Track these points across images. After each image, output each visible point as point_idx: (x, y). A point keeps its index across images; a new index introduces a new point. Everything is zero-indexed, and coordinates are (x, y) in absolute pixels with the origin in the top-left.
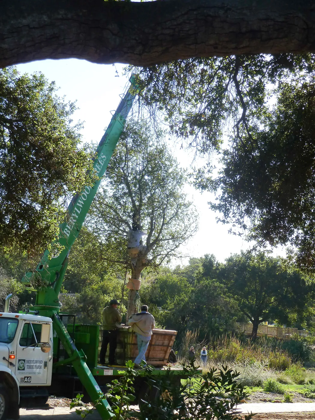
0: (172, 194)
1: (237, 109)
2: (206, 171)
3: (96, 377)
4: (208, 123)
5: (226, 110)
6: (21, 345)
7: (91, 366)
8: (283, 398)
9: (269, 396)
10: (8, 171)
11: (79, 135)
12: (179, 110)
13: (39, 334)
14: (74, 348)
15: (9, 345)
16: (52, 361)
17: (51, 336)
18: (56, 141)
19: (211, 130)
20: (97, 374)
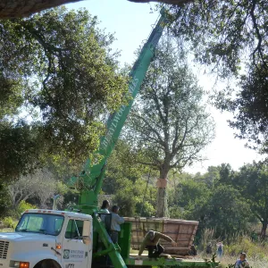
0: (193, 107)
1: (253, 40)
2: (226, 93)
4: (228, 52)
5: (244, 41)
6: (66, 237)
10: (57, 92)
11: (117, 62)
12: (203, 41)
13: (81, 229)
14: (111, 241)
16: (92, 251)
17: (92, 231)
18: (97, 68)
19: (231, 58)
20: (129, 264)
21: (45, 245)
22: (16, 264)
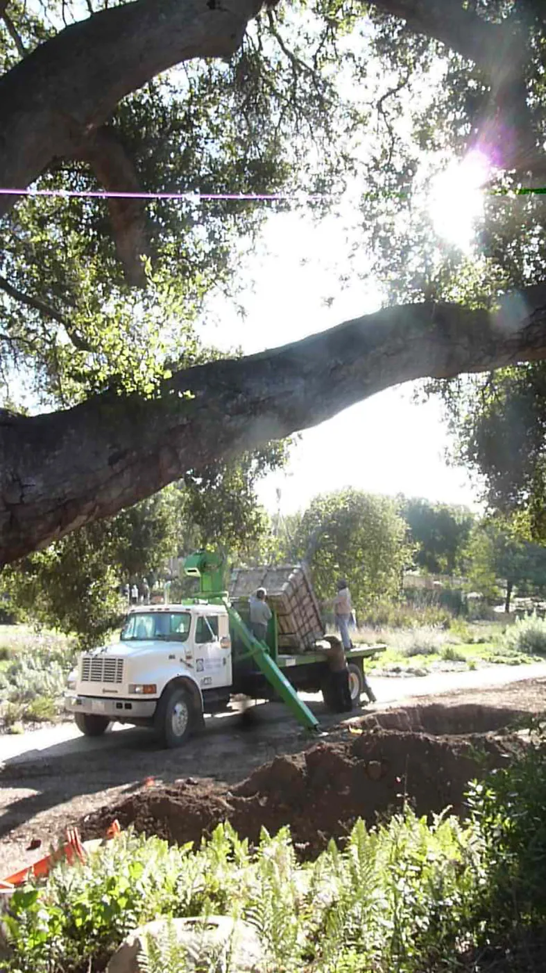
3: (281, 669)
6: (197, 642)
7: (273, 658)
8: (467, 666)
9: (449, 665)
13: (215, 628)
14: (254, 640)
15: (184, 644)
16: (230, 657)
20: (282, 666)
21: (172, 657)
22: (137, 689)
